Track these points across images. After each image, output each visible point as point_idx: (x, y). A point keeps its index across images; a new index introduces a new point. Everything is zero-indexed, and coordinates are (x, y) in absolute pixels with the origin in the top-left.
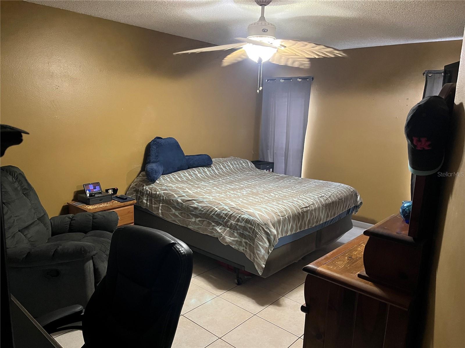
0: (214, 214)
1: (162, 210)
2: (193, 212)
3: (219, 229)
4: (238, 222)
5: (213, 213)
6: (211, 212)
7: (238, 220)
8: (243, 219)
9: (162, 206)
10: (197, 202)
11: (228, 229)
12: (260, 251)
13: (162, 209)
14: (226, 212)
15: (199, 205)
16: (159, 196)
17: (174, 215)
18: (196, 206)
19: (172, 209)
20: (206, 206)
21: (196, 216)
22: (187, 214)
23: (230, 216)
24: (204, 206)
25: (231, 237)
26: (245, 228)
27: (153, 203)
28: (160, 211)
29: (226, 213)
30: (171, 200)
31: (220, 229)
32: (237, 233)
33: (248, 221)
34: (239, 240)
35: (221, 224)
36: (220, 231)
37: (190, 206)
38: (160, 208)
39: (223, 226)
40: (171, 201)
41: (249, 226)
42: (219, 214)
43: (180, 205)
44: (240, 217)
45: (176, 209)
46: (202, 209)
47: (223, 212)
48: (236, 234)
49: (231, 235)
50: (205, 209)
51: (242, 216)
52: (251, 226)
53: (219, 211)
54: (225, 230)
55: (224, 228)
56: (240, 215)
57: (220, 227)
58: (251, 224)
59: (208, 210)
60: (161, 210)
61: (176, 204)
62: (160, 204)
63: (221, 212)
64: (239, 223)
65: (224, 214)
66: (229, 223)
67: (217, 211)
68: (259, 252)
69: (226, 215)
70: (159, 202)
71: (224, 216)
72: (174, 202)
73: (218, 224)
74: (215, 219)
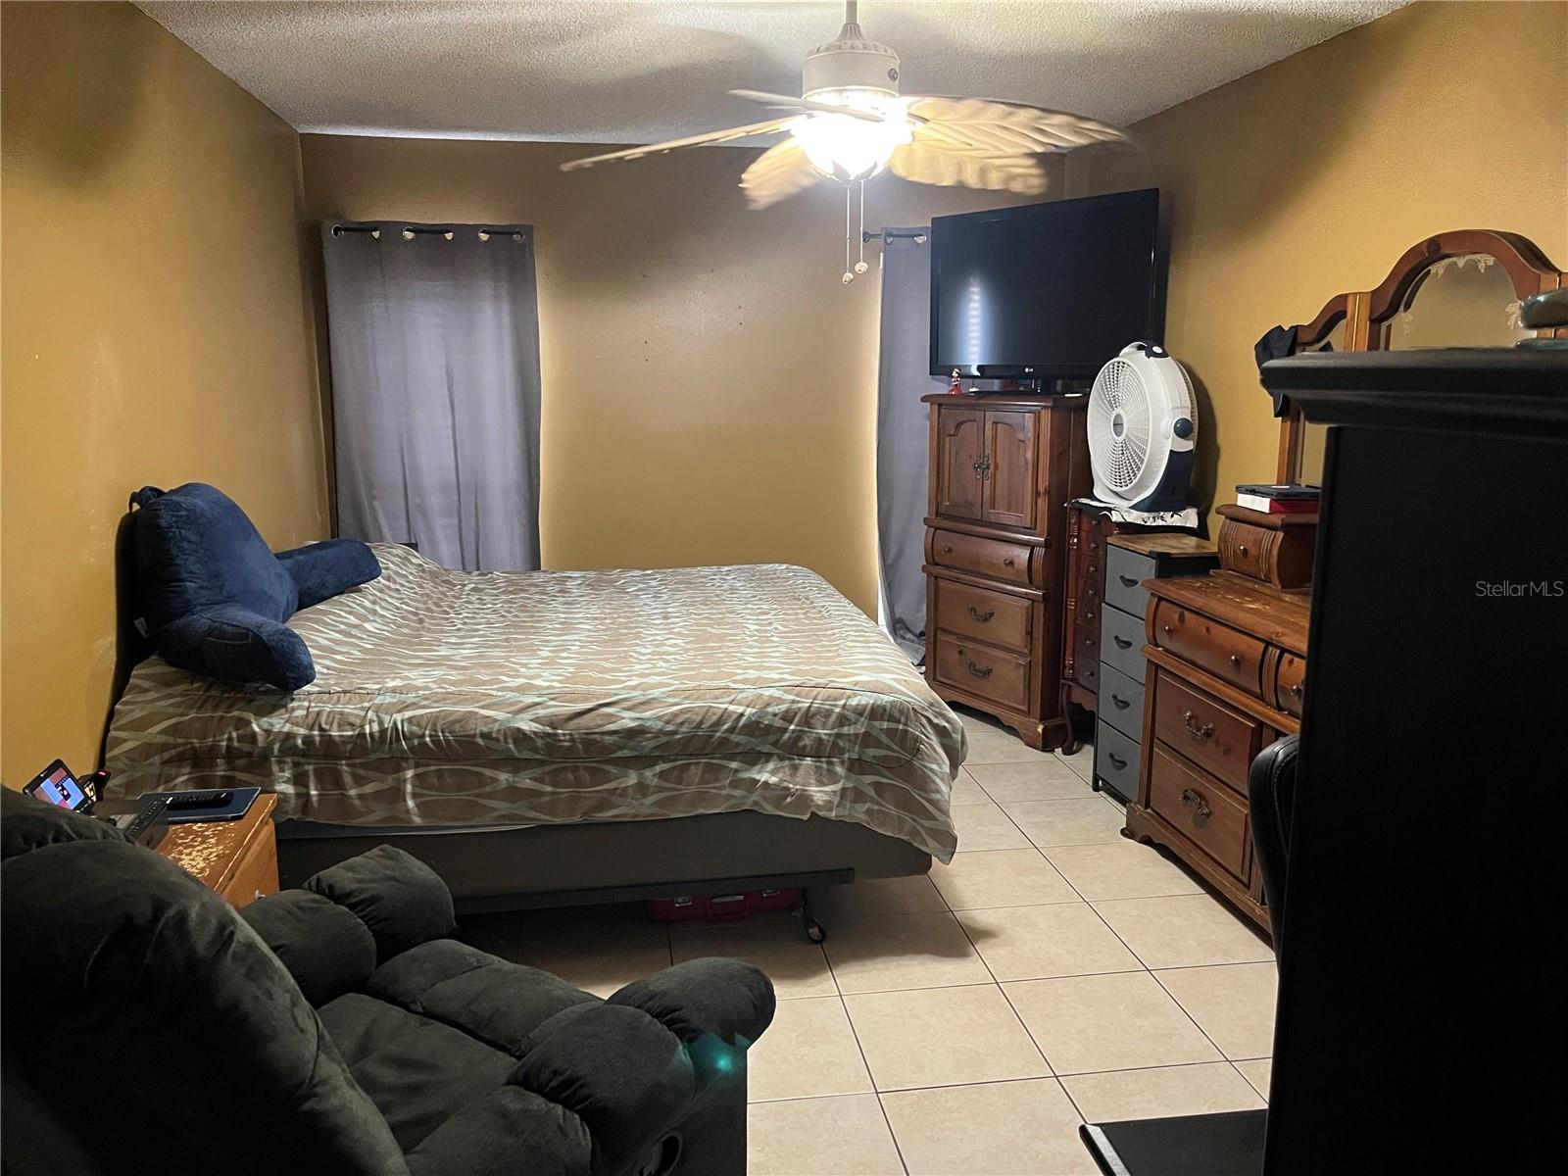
0: (731, 730)
1: (422, 795)
2: (622, 749)
3: (766, 774)
4: (842, 725)
5: (726, 727)
6: (718, 723)
7: (843, 720)
8: (859, 711)
9: (416, 776)
10: (628, 709)
11: (808, 761)
12: (938, 791)
13: (418, 790)
14: (784, 707)
15: (646, 715)
16: (387, 738)
17: (512, 792)
18: (632, 724)
19: (488, 772)
20: (682, 711)
21: (643, 761)
22: (586, 768)
23: (808, 718)
24: (675, 715)
25: (824, 785)
26: (867, 740)
27: (348, 779)
28: (411, 803)
29: (787, 711)
30: (474, 736)
31: (773, 773)
32: (842, 763)
33: (877, 713)
34: (850, 785)
35: (768, 757)
36: (773, 780)
37: (603, 733)
38: (409, 788)
39: (781, 759)
40: (480, 741)
41: (885, 725)
42: (758, 723)
43: (539, 742)
44: (844, 706)
45: (515, 765)
46: (670, 728)
47: (770, 710)
48: (839, 770)
49: (826, 777)
50: (682, 723)
51: (854, 702)
52: (893, 725)
53: (749, 711)
54: (795, 768)
55: (787, 762)
56: (842, 702)
57: (771, 766)
58: (892, 719)
59: (701, 723)
60: (414, 796)
61: (511, 746)
62: (399, 769)
63: (762, 713)
64: (845, 730)
65: (775, 715)
66: (806, 741)
67: (742, 715)
68: (938, 796)
69: (787, 718)
70: (396, 763)
71: (778, 723)
72: (497, 740)
73: (754, 758)
74: (738, 744)
